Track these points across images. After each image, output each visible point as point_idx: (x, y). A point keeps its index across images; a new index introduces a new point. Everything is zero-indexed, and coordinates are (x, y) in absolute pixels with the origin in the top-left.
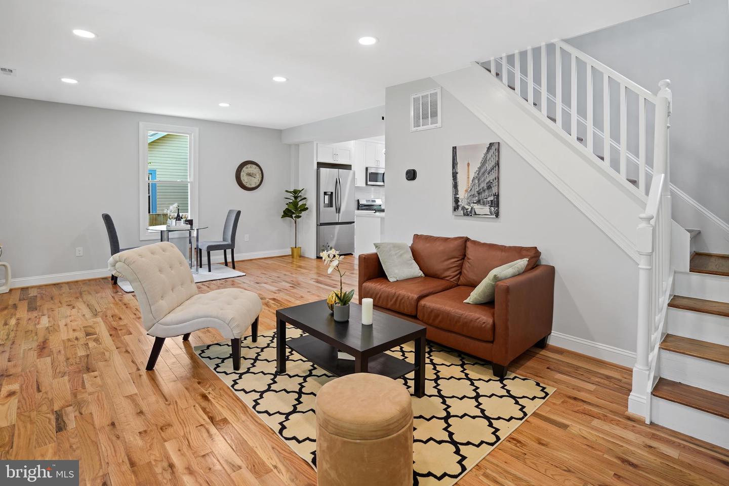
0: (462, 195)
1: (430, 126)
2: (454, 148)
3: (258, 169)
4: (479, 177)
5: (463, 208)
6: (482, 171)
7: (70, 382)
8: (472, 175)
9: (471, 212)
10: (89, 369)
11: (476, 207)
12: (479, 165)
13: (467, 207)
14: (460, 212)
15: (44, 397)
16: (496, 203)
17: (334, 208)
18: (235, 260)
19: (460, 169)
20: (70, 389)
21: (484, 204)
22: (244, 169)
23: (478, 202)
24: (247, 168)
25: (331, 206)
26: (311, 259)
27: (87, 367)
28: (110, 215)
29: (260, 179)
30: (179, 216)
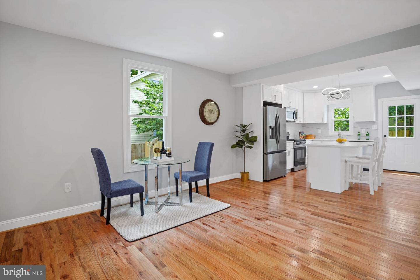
3: (216, 107)
17: (274, 140)
18: (209, 183)
22: (206, 106)
24: (208, 105)
25: (273, 138)
26: (260, 182)
28: (101, 150)
29: (217, 115)
30: (164, 149)
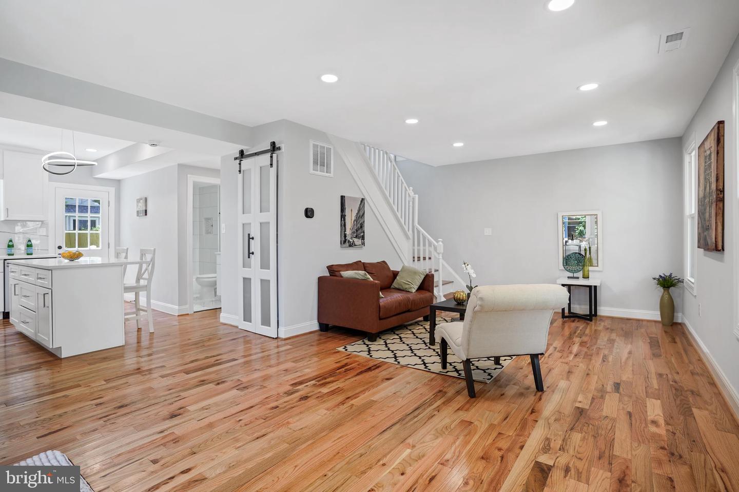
0: (348, 232)
1: (319, 173)
2: (343, 198)
4: (356, 220)
5: (349, 241)
6: (358, 216)
7: (602, 408)
8: (353, 218)
9: (353, 244)
10: (580, 412)
11: (355, 240)
12: (357, 212)
13: (351, 240)
14: (347, 244)
15: (626, 406)
16: (363, 238)
19: (347, 212)
20: (604, 403)
21: (359, 238)
23: (356, 237)
27: (581, 415)
